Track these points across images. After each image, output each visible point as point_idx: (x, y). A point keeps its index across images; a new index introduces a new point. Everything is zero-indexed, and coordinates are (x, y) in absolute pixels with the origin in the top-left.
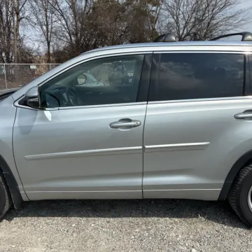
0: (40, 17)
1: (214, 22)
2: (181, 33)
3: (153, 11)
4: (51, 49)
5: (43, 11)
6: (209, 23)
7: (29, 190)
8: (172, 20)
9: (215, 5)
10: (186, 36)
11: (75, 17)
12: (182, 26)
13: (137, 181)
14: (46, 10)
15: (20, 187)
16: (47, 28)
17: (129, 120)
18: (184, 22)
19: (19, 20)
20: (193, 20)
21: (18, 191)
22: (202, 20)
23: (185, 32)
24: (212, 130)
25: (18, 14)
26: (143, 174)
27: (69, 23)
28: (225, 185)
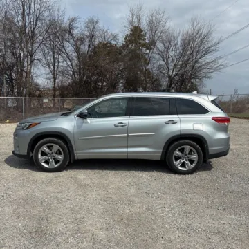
0: (49, 58)
1: (198, 65)
2: (171, 73)
3: (147, 54)
4: (56, 85)
5: (51, 53)
6: (193, 66)
7: (80, 154)
8: (163, 63)
9: (198, 52)
10: (175, 76)
11: (79, 59)
12: (171, 68)
13: (125, 150)
14: (54, 53)
15: (75, 152)
16: (54, 68)
17: (122, 123)
18: (173, 65)
19: (32, 62)
20: (181, 63)
21: (74, 154)
22: (188, 63)
23: (174, 73)
24: (156, 128)
25: (31, 56)
26: (128, 147)
27: (74, 64)
28: (163, 152)
